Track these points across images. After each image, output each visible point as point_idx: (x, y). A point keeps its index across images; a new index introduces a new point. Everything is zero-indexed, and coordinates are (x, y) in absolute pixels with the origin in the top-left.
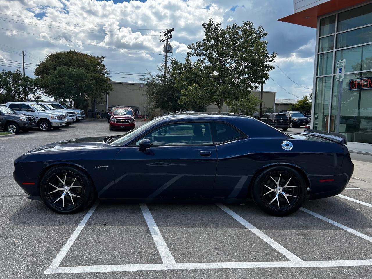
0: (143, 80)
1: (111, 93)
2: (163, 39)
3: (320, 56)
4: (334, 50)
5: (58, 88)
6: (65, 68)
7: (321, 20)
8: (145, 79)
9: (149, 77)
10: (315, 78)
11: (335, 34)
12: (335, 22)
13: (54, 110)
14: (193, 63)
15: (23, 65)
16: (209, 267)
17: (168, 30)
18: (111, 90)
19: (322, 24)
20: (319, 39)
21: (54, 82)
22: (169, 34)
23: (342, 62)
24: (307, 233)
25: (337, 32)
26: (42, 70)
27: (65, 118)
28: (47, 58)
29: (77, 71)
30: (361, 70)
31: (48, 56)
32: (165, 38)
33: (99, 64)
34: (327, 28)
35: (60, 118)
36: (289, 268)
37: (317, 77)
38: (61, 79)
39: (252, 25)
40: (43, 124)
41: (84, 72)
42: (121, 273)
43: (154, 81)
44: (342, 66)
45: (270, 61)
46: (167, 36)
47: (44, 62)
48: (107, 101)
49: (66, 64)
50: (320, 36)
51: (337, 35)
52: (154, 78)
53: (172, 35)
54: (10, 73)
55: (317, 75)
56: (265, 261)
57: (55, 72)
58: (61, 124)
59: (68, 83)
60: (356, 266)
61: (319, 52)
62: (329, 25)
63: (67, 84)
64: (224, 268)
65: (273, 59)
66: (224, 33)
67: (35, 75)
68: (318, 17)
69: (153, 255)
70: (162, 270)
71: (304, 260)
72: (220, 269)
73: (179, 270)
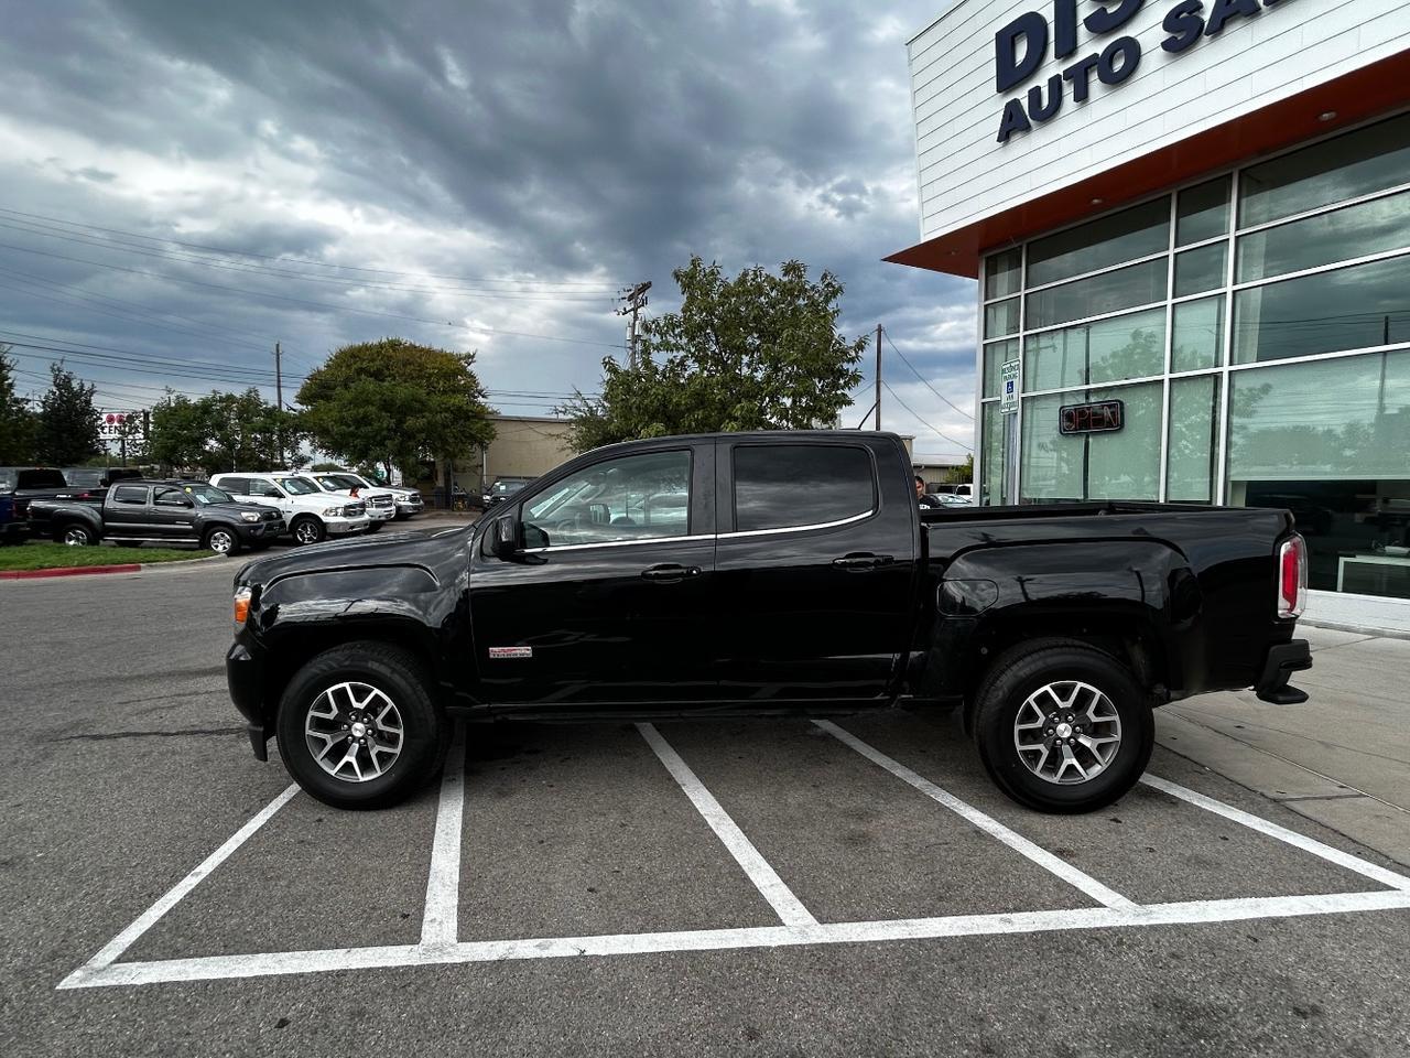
0: (561, 411)
1: (493, 445)
2: (624, 309)
3: (989, 349)
4: (1021, 334)
5: (352, 435)
6: (370, 385)
7: (988, 259)
8: (566, 410)
9: (578, 403)
10: (980, 406)
11: (1022, 293)
12: (1021, 266)
13: (337, 492)
14: (661, 368)
15: (276, 377)
16: (545, 954)
17: (636, 286)
18: (493, 437)
19: (992, 271)
20: (986, 306)
21: (342, 421)
22: (639, 296)
23: (1012, 364)
24: (864, 835)
25: (1026, 288)
26: (316, 390)
27: (362, 513)
28: (331, 359)
29: (403, 391)
30: (1087, 383)
31: (332, 354)
32: (628, 306)
33: (463, 371)
34: (1003, 279)
35: (349, 511)
36: (769, 948)
37: (984, 400)
38: (361, 411)
39: (805, 269)
40: (305, 528)
41: (422, 393)
42: (282, 978)
43: (590, 413)
44: (1013, 376)
45: (852, 360)
46: (636, 301)
47: (323, 368)
48: (482, 466)
49: (378, 375)
50: (986, 299)
51: (1027, 295)
52: (592, 404)
54: (230, 398)
55: (984, 397)
56: (713, 928)
57: (348, 396)
58: (352, 527)
59: (379, 422)
60: (956, 937)
61: (985, 338)
62: (1006, 273)
63: (376, 425)
64: (585, 956)
65: (857, 353)
66: (726, 293)
67: (297, 402)
68: (981, 251)
69: (405, 916)
70: (403, 967)
71: (821, 921)
72: (572, 958)
73: (454, 965)
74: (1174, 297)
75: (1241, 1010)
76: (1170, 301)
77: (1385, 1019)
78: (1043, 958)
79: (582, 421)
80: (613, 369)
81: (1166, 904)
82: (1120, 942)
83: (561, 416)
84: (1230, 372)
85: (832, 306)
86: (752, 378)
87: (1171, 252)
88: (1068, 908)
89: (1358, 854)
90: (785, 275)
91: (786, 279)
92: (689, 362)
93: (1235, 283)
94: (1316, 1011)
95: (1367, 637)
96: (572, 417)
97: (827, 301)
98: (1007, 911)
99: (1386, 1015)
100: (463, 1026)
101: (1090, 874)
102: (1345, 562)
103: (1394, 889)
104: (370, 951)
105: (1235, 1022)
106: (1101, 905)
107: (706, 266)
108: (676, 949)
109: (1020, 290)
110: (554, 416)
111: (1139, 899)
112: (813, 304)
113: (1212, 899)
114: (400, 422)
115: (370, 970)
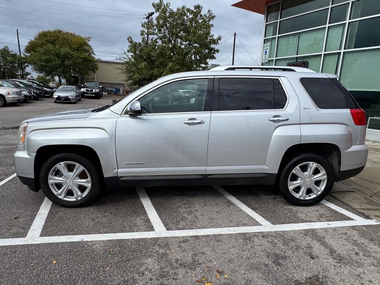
0: (118, 59)
2: (145, 22)
3: (266, 41)
4: (277, 36)
5: (45, 66)
6: (50, 47)
7: (268, 7)
8: (120, 59)
9: (125, 56)
11: (279, 20)
12: (279, 11)
15: (18, 42)
16: (69, 241)
17: (149, 13)
19: (269, 12)
20: (266, 25)
21: (40, 60)
22: (150, 17)
23: (267, 44)
25: (280, 18)
26: (31, 47)
28: (36, 36)
29: (64, 50)
30: (297, 54)
31: (36, 34)
32: (146, 21)
33: (86, 44)
34: (273, 15)
38: (48, 57)
39: (202, 7)
41: (71, 51)
43: (130, 60)
44: (267, 49)
46: (149, 19)
47: (33, 40)
48: (94, 78)
49: (53, 43)
50: (266, 22)
51: (280, 21)
53: (152, 18)
56: (130, 232)
57: (42, 51)
59: (55, 61)
60: (211, 235)
61: (265, 37)
62: (274, 13)
63: (54, 63)
64: (83, 241)
66: (172, 14)
67: (26, 52)
68: (266, 3)
69: (23, 228)
70: (17, 245)
71: (168, 229)
72: (78, 242)
73: (35, 245)
74: (329, 24)
75: (294, 257)
76: (327, 25)
77: (338, 260)
78: (236, 242)
79: (127, 63)
80: (131, 42)
81: (282, 225)
82: (263, 236)
83: (118, 61)
84: (344, 52)
85: (210, 23)
86: (180, 47)
87: (330, 7)
88: (250, 226)
89: (347, 209)
90: (194, 9)
91: (195, 11)
92: (158, 41)
93: (350, 19)
94: (317, 257)
95: (371, 143)
96: (123, 62)
97: (209, 21)
98: (230, 226)
99: (339, 258)
100: (32, 265)
101: (261, 215)
102: (370, 119)
103: (354, 220)
104: (7, 240)
105: (291, 261)
106: (261, 225)
107: (165, 2)
108: (115, 239)
109: (278, 19)
110: (116, 61)
111: (273, 223)
112: (204, 21)
113: (297, 223)
114: (63, 62)
115: (4, 246)
